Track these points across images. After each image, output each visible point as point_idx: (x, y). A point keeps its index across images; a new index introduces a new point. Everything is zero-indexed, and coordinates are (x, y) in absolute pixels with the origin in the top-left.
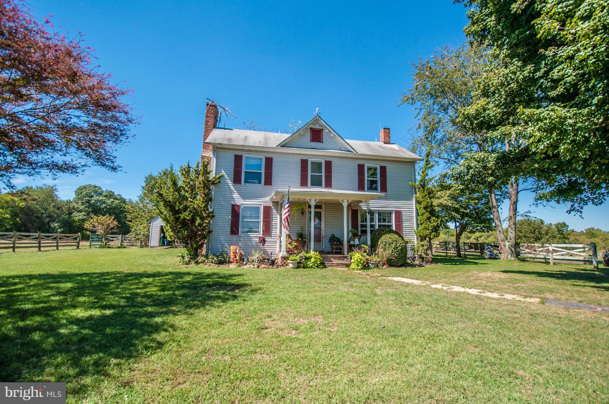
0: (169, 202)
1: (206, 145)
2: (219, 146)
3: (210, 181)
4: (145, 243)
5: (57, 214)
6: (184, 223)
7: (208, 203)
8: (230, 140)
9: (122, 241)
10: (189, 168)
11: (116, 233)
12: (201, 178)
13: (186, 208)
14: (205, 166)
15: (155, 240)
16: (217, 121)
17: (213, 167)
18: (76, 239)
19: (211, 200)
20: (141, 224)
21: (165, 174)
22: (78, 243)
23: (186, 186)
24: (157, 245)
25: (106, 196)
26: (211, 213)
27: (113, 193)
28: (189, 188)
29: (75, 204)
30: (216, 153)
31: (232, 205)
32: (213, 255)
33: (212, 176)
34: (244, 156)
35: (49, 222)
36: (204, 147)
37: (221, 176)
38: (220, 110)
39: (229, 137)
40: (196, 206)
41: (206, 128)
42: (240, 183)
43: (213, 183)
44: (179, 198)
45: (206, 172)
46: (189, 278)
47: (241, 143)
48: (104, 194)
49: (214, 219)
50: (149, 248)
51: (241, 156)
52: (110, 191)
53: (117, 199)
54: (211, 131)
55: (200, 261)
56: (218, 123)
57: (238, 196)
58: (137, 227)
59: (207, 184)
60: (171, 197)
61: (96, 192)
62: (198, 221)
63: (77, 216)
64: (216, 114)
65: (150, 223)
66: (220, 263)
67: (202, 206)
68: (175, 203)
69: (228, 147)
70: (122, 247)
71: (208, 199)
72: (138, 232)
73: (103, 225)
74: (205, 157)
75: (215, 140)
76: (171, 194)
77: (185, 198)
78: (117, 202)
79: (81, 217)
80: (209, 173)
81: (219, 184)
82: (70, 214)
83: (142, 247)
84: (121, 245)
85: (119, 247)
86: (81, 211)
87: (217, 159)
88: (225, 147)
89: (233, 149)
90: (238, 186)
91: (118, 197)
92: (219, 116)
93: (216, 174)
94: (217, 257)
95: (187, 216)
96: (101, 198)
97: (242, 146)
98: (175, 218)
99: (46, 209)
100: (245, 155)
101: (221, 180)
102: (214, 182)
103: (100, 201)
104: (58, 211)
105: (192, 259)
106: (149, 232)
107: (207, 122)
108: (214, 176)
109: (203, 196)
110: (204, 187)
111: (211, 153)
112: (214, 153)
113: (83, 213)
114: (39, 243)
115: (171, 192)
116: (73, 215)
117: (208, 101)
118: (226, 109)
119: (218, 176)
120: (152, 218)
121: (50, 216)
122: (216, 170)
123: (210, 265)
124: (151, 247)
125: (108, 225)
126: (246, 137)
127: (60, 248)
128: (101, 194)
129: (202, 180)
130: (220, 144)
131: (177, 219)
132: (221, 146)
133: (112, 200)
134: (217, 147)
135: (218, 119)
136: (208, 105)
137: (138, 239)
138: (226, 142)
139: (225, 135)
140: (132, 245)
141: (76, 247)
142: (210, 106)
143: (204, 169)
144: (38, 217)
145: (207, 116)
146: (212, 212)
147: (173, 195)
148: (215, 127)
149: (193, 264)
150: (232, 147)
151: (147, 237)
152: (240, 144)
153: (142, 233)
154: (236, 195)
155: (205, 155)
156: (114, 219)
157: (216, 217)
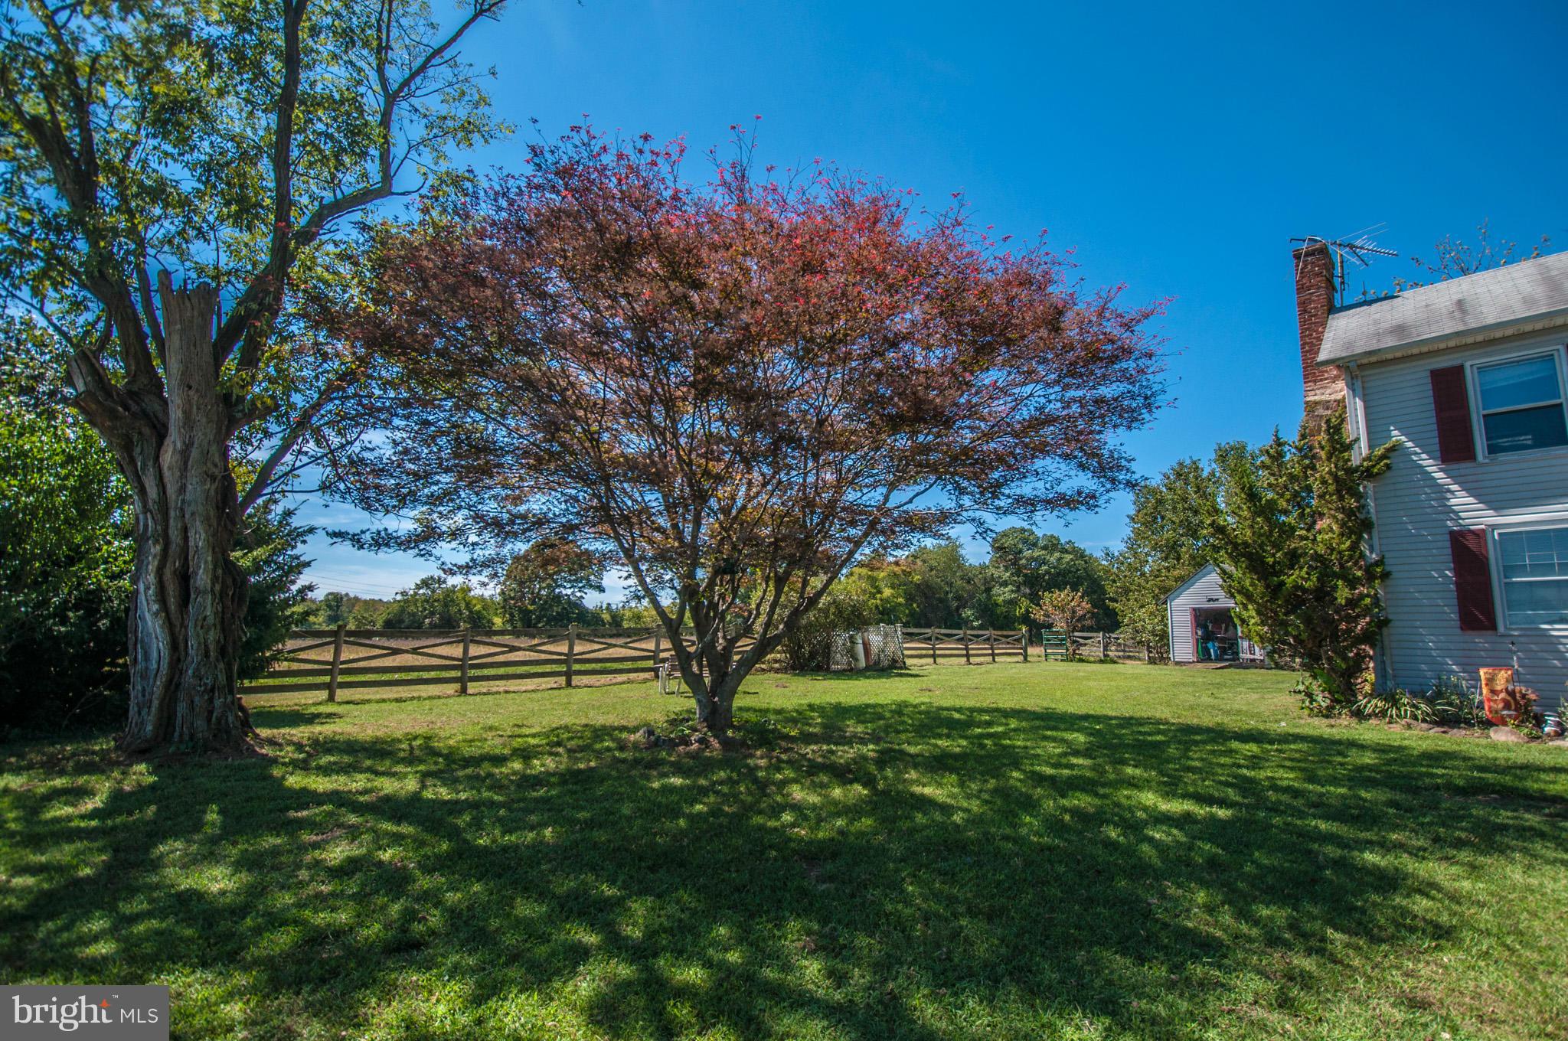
0: (1246, 544)
1: (1312, 371)
2: (1365, 361)
3: (1356, 470)
4: (1159, 650)
5: (968, 592)
6: (1296, 600)
7: (1360, 537)
8: (1400, 329)
9: (1105, 648)
10: (1280, 444)
11: (1090, 629)
12: (1324, 468)
13: (1294, 557)
14: (1335, 430)
15: (1183, 645)
16: (1334, 289)
17: (1357, 426)
18: (1019, 640)
19: (1367, 525)
20: (1142, 606)
21: (1179, 475)
22: (1026, 651)
23: (1282, 496)
24: (1191, 658)
25: (1044, 548)
26: (1377, 564)
27: (1058, 539)
28: (1288, 501)
29: (993, 570)
30: (1358, 384)
31: (1452, 533)
32: (1414, 694)
33: (1361, 452)
34: (1467, 365)
35: (958, 608)
36: (1306, 376)
37: (1393, 449)
38: (1338, 253)
39: (1394, 323)
40: (1321, 549)
41: (1303, 322)
42: (1471, 456)
43: (1368, 474)
44: (1271, 531)
45: (1339, 446)
46: (1368, 759)
47: (1450, 327)
48: (1041, 543)
49: (1389, 582)
50: (1171, 666)
51: (1459, 370)
52: (1052, 536)
53: (1067, 552)
54: (1324, 324)
55: (1367, 711)
56: (1337, 296)
57: (1471, 500)
58: (1137, 614)
59: (1347, 483)
60: (1249, 533)
61: (1025, 541)
62: (1343, 594)
63: (1003, 594)
64: (1328, 270)
65: (1165, 603)
66: (1447, 721)
67: (1343, 547)
68: (1261, 546)
69: (1399, 354)
70: (1105, 660)
71: (1358, 525)
72: (1139, 625)
73: (1063, 611)
74: (1316, 403)
75: (1349, 345)
76: (1249, 522)
77: (1288, 531)
78: (1068, 557)
79: (1007, 596)
80: (1348, 447)
81: (1388, 474)
82: (988, 590)
83: (1152, 661)
84: (1106, 656)
85: (1101, 662)
86: (1005, 584)
87: (1364, 402)
88: (1390, 356)
89: (1421, 356)
90: (1465, 467)
91: (1067, 547)
92: (1338, 271)
93: (1371, 447)
94: (1430, 701)
95: (1306, 580)
96: (1037, 553)
97: (1458, 334)
98: (1267, 587)
99: (951, 585)
100: (1470, 365)
101: (1395, 460)
102: (1368, 469)
103: (1036, 559)
104: (968, 587)
105: (1338, 702)
106: (1166, 625)
107: (1303, 306)
108: (1365, 452)
109: (1340, 516)
110: (1338, 492)
111: (1341, 384)
112: (1351, 387)
113: (1010, 587)
114: (967, 649)
115: (1245, 519)
116: (995, 591)
117: (1296, 245)
118: (1358, 243)
119: (1379, 452)
120: (1165, 590)
121: (958, 598)
122: (1368, 433)
123: (1409, 727)
124: (1178, 663)
125: (1074, 612)
126: (1460, 304)
127: (997, 659)
128: (1035, 545)
129: (1330, 472)
130: (1370, 353)
131: (1275, 590)
132: (1374, 359)
133: (1057, 555)
134: (1361, 367)
135: (1337, 281)
136: (1297, 257)
137: (1140, 642)
138: (1390, 342)
139: (1376, 322)
140: (1129, 657)
141: (1021, 658)
142: (1307, 254)
143: (1331, 440)
144: (941, 600)
145: (1301, 289)
146: (1380, 562)
147: (1252, 527)
148: (1332, 309)
149: (1345, 720)
150: (1415, 351)
151: (1164, 636)
152: (1448, 331)
153: (1149, 627)
154: (1461, 500)
155: (1317, 398)
156: (1082, 597)
157: (1394, 575)
